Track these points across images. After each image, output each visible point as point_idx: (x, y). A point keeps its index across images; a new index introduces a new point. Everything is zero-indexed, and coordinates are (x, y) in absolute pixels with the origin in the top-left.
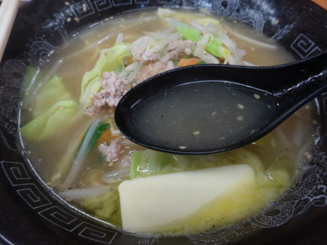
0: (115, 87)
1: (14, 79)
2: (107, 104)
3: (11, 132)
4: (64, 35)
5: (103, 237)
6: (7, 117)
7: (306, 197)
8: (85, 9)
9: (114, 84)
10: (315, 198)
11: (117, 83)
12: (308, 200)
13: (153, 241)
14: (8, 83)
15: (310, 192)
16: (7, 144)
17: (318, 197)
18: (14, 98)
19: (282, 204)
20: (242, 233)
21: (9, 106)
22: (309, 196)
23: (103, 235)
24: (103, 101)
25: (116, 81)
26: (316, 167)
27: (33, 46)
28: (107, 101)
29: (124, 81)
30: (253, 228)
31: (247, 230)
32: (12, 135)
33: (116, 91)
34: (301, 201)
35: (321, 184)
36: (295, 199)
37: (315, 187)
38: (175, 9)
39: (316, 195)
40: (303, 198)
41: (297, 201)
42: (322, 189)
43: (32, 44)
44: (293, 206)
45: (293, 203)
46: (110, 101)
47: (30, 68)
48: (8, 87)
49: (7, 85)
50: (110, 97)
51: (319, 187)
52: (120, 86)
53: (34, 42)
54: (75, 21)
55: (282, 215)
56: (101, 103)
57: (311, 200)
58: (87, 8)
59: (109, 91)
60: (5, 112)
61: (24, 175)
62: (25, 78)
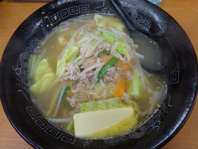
0: (73, 71)
1: (25, 63)
2: (69, 79)
3: (27, 92)
4: (46, 33)
5: (71, 140)
6: (24, 84)
7: (152, 125)
8: (56, 19)
9: (72, 70)
10: (155, 126)
11: (74, 69)
12: (152, 127)
13: (90, 142)
14: (23, 66)
15: (154, 123)
16: (27, 98)
17: (156, 126)
18: (26, 73)
19: (143, 127)
20: (125, 140)
21: (25, 78)
22: (153, 125)
23: (70, 139)
24: (68, 77)
25: (73, 68)
26: (160, 111)
27: (32, 44)
28: (69, 77)
29: (77, 68)
30: (129, 138)
31: (127, 138)
32: (28, 93)
33: (73, 73)
34: (150, 127)
35: (159, 120)
36: (148, 126)
37: (157, 121)
38: (103, 15)
39: (156, 125)
40: (151, 126)
41: (148, 127)
42: (159, 122)
43: (31, 42)
44: (146, 129)
45: (147, 128)
46: (71, 77)
47: (31, 55)
48: (23, 68)
49: (22, 67)
50: (70, 75)
51: (159, 121)
52: (75, 70)
53: (32, 41)
54: (51, 26)
55: (141, 133)
56: (67, 78)
57: (154, 127)
58: (57, 18)
59: (70, 73)
60: (23, 82)
61: (36, 113)
62: (29, 61)
